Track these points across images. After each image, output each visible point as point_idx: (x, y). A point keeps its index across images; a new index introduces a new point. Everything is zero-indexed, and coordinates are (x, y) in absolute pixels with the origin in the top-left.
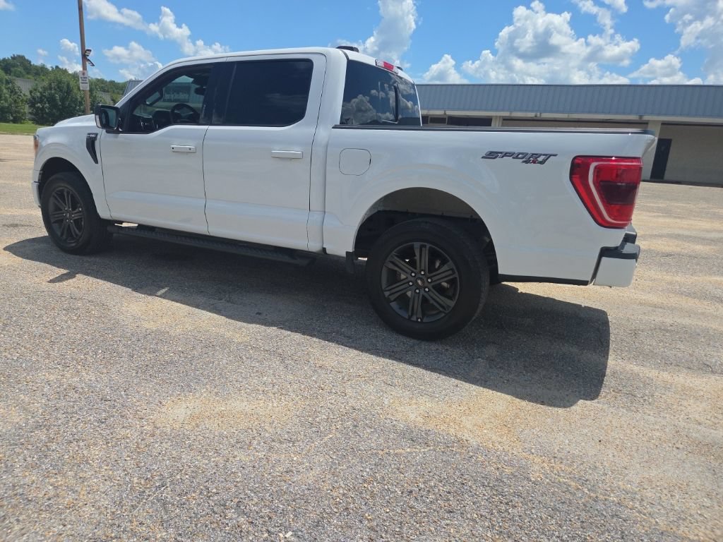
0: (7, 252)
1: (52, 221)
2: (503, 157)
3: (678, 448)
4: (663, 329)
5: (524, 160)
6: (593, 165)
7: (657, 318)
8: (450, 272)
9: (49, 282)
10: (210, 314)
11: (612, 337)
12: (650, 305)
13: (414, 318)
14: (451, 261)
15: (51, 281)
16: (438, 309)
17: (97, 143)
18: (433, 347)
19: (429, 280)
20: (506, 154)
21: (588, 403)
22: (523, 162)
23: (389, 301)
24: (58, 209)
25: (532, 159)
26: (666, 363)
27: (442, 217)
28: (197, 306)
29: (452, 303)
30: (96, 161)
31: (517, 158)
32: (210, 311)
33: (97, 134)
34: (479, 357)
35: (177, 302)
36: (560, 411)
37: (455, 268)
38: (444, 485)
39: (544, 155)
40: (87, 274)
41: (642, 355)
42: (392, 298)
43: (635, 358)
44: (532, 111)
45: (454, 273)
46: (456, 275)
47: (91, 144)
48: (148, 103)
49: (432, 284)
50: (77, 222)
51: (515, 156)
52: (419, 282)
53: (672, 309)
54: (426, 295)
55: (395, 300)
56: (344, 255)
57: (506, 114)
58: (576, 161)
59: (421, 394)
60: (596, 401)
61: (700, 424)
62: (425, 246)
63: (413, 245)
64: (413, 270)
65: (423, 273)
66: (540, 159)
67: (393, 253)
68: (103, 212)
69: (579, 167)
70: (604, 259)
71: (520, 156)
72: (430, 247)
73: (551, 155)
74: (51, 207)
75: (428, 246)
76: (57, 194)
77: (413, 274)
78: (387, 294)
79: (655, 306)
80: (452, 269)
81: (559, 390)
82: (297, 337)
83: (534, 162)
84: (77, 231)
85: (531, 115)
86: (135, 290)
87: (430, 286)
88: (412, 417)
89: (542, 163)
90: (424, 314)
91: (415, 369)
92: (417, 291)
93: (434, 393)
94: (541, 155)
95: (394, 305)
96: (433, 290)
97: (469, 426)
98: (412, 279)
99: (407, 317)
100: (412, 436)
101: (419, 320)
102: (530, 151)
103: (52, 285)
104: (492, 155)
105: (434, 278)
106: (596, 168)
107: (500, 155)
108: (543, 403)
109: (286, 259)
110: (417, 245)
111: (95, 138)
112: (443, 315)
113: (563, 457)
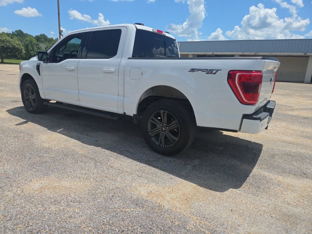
0: (7, 112)
1: (25, 99)
2: (197, 71)
3: (272, 217)
4: (288, 155)
5: (206, 72)
6: (238, 75)
7: (288, 149)
8: (176, 124)
9: (15, 125)
10: (75, 140)
11: (260, 158)
12: (287, 142)
13: (161, 145)
14: (176, 119)
15: (17, 125)
16: (171, 141)
17: (40, 67)
18: (168, 159)
19: (168, 128)
20: (198, 70)
21: (234, 190)
22: (206, 73)
23: (151, 137)
24: (27, 95)
25: (210, 72)
26: (284, 172)
27: (176, 99)
28: (71, 137)
29: (177, 139)
30: (40, 75)
31: (203, 71)
32: (76, 139)
33: (40, 63)
34: (189, 165)
35: (64, 135)
36: (218, 193)
37: (177, 122)
38: (141, 229)
39: (215, 70)
40: (33, 122)
41: (272, 167)
42: (152, 135)
43: (268, 168)
44: (253, 52)
45: (178, 125)
46: (179, 126)
47: (38, 67)
48: (61, 50)
49: (169, 130)
50: (34, 100)
51: (202, 71)
52: (163, 128)
53: (298, 145)
54: (166, 134)
55: (154, 136)
56: (133, 116)
57: (241, 53)
58: (230, 72)
59: (153, 181)
60: (239, 189)
61: (289, 204)
62: (165, 112)
63: (160, 111)
64: (161, 123)
65: (165, 124)
66: (214, 72)
67: (152, 115)
68: (43, 96)
69: (231, 75)
70: (244, 120)
71: (205, 70)
72: (168, 113)
73: (218, 70)
74: (25, 94)
75: (167, 112)
76: (26, 88)
77: (161, 125)
78: (150, 134)
79: (290, 143)
80: (177, 123)
81: (221, 183)
82: (108, 152)
83: (211, 73)
84: (33, 104)
85: (253, 54)
86: (49, 129)
87: (168, 130)
88: (142, 193)
89: (215, 74)
90: (165, 143)
91: (155, 169)
92: (163, 133)
93: (159, 181)
94: (213, 70)
95: (153, 139)
96: (169, 132)
97: (168, 199)
98: (161, 127)
99: (158, 145)
100: (137, 203)
101: (163, 146)
102: (209, 69)
103: (16, 126)
104: (193, 70)
105: (170, 127)
106: (238, 76)
107: (196, 70)
108: (211, 189)
109: (109, 117)
110: (162, 112)
111: (40, 65)
112: (173, 144)
113: (208, 218)
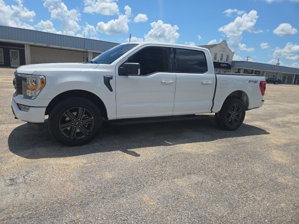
6: (263, 83)
25: (255, 82)
29: (240, 119)
30: (111, 90)
39: (257, 81)
44: (45, 43)
47: (107, 81)
52: (234, 115)
54: (235, 118)
57: (33, 43)
64: (233, 112)
84: (87, 131)
85: (45, 45)
101: (234, 125)
104: (250, 81)
